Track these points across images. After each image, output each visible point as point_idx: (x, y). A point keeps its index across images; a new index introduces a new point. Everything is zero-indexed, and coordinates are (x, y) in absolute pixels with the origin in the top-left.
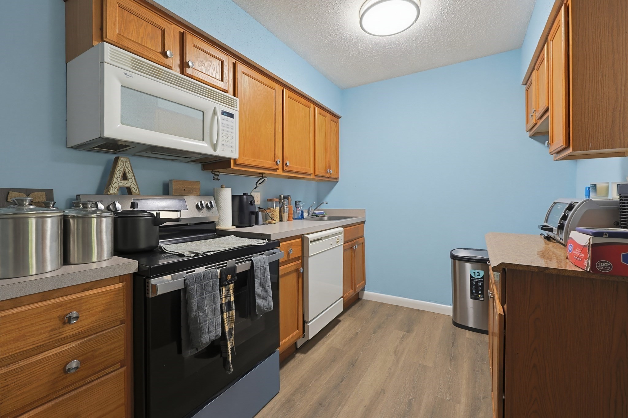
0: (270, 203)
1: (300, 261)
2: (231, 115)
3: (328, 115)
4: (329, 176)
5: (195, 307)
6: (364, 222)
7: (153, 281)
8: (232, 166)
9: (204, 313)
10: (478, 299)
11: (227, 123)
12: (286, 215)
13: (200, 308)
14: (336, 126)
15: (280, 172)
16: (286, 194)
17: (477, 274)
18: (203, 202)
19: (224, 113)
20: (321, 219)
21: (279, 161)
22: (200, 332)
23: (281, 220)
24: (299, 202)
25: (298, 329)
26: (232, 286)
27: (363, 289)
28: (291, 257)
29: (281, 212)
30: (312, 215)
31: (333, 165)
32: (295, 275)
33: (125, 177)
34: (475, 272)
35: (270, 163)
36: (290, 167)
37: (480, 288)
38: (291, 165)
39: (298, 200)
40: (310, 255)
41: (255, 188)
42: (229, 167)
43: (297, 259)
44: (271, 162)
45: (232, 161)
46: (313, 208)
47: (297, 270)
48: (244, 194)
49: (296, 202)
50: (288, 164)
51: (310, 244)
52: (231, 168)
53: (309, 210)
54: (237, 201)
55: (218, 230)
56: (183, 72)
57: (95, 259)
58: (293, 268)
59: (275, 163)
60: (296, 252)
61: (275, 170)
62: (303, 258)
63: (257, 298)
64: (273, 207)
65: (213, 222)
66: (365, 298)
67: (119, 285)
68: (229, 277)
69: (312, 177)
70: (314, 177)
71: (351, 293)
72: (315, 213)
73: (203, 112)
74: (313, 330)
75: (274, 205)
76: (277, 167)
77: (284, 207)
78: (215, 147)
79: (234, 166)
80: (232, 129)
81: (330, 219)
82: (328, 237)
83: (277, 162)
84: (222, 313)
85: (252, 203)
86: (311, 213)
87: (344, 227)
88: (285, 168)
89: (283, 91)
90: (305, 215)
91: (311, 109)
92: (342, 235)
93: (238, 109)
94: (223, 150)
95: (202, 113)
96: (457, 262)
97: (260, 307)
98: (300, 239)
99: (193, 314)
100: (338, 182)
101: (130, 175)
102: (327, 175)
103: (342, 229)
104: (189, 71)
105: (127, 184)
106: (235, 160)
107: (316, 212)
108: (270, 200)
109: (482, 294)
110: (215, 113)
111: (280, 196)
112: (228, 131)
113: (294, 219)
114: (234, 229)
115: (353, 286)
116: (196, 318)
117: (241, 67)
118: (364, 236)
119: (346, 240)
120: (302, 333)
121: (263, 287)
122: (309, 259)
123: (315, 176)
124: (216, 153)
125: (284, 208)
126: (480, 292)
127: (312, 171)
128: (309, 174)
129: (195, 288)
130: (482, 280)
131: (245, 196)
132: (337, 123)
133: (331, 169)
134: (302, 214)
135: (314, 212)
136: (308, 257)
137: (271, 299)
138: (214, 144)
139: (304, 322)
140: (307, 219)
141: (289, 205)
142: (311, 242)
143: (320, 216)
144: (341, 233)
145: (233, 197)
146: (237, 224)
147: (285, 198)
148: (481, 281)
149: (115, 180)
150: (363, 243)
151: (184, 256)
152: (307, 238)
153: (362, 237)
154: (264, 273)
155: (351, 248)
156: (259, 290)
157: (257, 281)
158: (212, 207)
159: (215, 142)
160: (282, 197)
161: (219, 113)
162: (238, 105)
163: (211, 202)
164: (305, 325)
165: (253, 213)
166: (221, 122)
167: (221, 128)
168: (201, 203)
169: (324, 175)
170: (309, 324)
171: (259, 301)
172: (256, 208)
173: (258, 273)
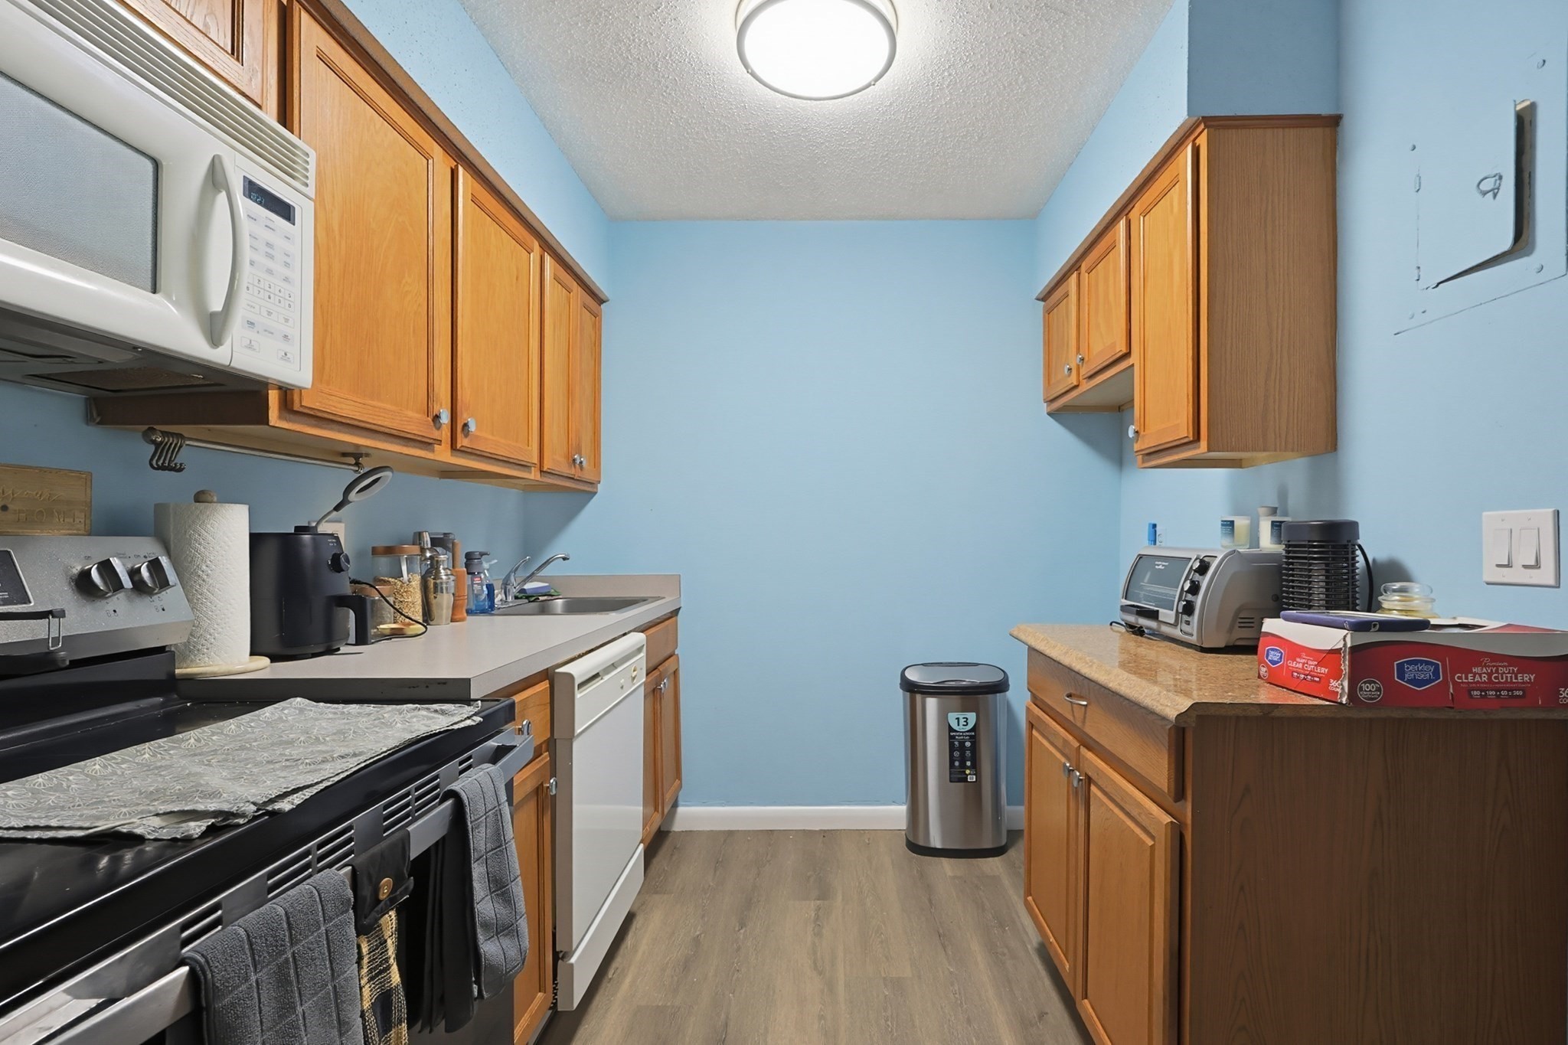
0: (383, 561)
1: (547, 757)
2: (285, 211)
3: (578, 290)
4: (576, 473)
6: (677, 611)
8: (274, 417)
10: (965, 780)
11: (267, 235)
12: (444, 602)
14: (594, 326)
15: (441, 452)
16: (440, 529)
17: (962, 721)
18: (116, 562)
19: (254, 191)
20: (544, 610)
21: (445, 419)
23: (428, 617)
24: (482, 554)
27: (676, 805)
29: (429, 589)
30: (518, 598)
31: (586, 447)
32: (531, 808)
34: (958, 719)
35: (413, 422)
36: (474, 436)
37: (968, 753)
38: (478, 434)
39: (474, 549)
40: (576, 732)
41: (337, 508)
43: (538, 752)
44: (418, 416)
45: (273, 396)
46: (522, 574)
47: (538, 792)
48: (301, 530)
49: (469, 557)
50: (472, 428)
51: (576, 696)
52: (266, 422)
53: (506, 584)
54: (271, 552)
55: (190, 679)
58: (529, 787)
59: (430, 419)
60: (537, 732)
61: (427, 444)
62: (554, 744)
63: (481, 938)
64: (400, 576)
65: (161, 650)
66: (678, 826)
69: (532, 472)
70: (538, 477)
71: (655, 822)
72: (527, 591)
73: (157, 165)
75: (404, 568)
76: (436, 434)
77: (438, 572)
78: (214, 327)
79: (280, 417)
80: (287, 264)
81: (577, 606)
82: (612, 665)
83: (437, 417)
85: (337, 563)
86: (514, 591)
87: (643, 629)
88: (462, 442)
89: (454, 173)
90: (498, 598)
91: (534, 258)
92: (644, 653)
93: (311, 191)
94: (250, 346)
95: (149, 166)
96: (918, 697)
98: (545, 685)
100: (596, 493)
102: (572, 471)
103: (641, 636)
106: (287, 393)
107: (530, 586)
108: (389, 551)
109: (974, 766)
110: (215, 178)
111: (420, 535)
112: (270, 272)
113: (469, 612)
114: (262, 668)
118: (676, 651)
119: (649, 667)
120: (550, 997)
121: (499, 886)
122: (574, 746)
123: (541, 471)
124: (217, 356)
125: (437, 576)
126: (969, 763)
127: (534, 458)
128: (526, 466)
130: (973, 734)
131: (306, 537)
132: (597, 316)
133: (583, 453)
134: (491, 595)
135: (526, 587)
136: (571, 737)
138: (213, 315)
139: (557, 957)
140: (498, 612)
141: (453, 567)
142: (579, 688)
143: (541, 598)
144: (640, 650)
145: (257, 541)
146: (276, 649)
147: (436, 542)
148: (971, 736)
152: (569, 675)
154: (499, 834)
155: (656, 690)
156: (485, 906)
157: (478, 871)
158: (164, 584)
159: (216, 305)
160: (427, 538)
161: (238, 188)
162: (312, 174)
163: (155, 566)
164: (560, 962)
165: (342, 601)
166: (246, 226)
167: (247, 254)
168: (106, 567)
169: (566, 470)
170: (573, 960)
171: (490, 948)
172: (354, 582)
173: (479, 839)
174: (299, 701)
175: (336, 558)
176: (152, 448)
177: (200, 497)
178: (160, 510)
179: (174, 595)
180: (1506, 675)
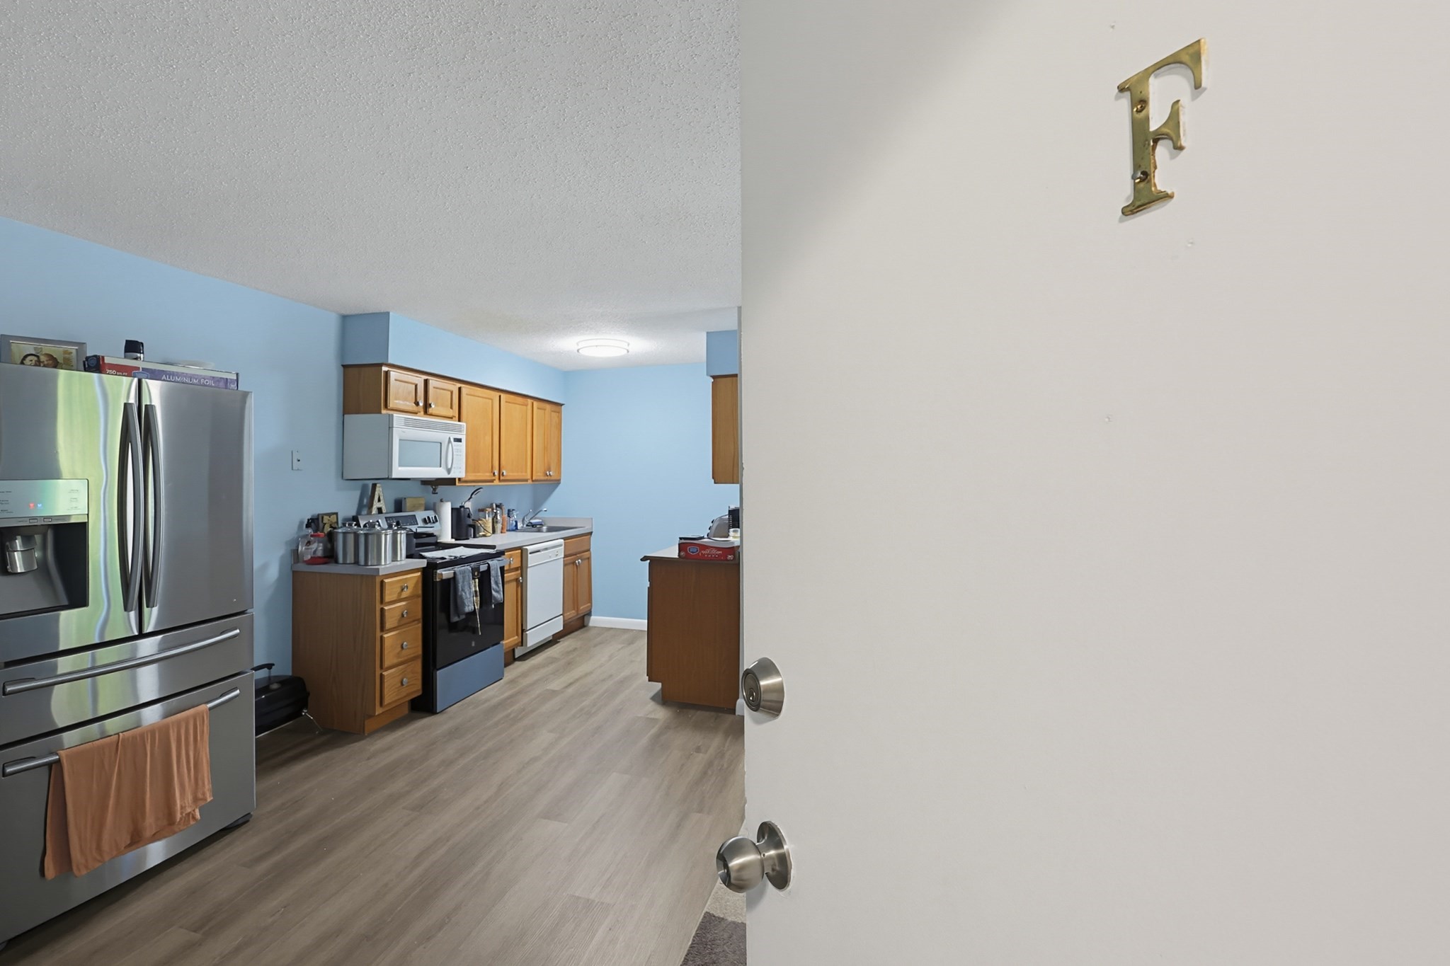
0: (481, 513)
1: (519, 572)
2: (460, 441)
3: (548, 407)
4: (549, 478)
5: (460, 589)
6: (591, 533)
7: (439, 571)
8: (457, 484)
9: (465, 593)
11: (458, 447)
12: (499, 526)
13: (463, 590)
14: (558, 417)
15: (496, 482)
16: (498, 503)
18: (430, 516)
19: (456, 440)
20: (539, 531)
21: (496, 474)
22: (463, 604)
23: (494, 532)
24: (513, 510)
25: (517, 635)
26: (477, 580)
27: (589, 614)
28: (512, 567)
29: (494, 522)
30: (527, 525)
31: (553, 468)
32: (515, 583)
33: (379, 500)
35: (488, 476)
36: (507, 476)
38: (507, 474)
39: (511, 508)
40: (529, 566)
41: (469, 499)
42: (455, 484)
43: (516, 569)
44: (489, 474)
45: (457, 480)
46: (530, 516)
47: (517, 580)
48: (461, 507)
49: (509, 511)
50: (504, 474)
51: (529, 555)
53: (523, 520)
54: (455, 513)
55: (440, 543)
56: (426, 412)
57: (400, 558)
58: (513, 578)
59: (492, 474)
60: (516, 563)
61: (491, 481)
62: (522, 568)
63: (493, 591)
64: (485, 518)
65: (437, 535)
66: (591, 624)
67: (419, 574)
68: (476, 574)
69: (530, 482)
71: (571, 614)
72: (531, 523)
73: (441, 443)
74: (532, 639)
75: (487, 516)
76: (494, 478)
77: (497, 517)
78: (449, 471)
80: (461, 452)
81: (550, 530)
82: (546, 549)
83: (494, 474)
84: (473, 597)
85: (469, 516)
86: (526, 523)
87: (565, 539)
88: (502, 478)
89: (500, 396)
90: (520, 525)
91: (529, 406)
92: (563, 547)
93: (465, 433)
94: (454, 472)
97: (495, 597)
98: (520, 551)
99: (460, 594)
100: (560, 483)
101: (381, 498)
102: (546, 478)
103: (562, 540)
104: (430, 411)
105: (379, 505)
106: (459, 479)
107: (533, 521)
108: (482, 510)
110: (449, 442)
111: (492, 504)
112: (458, 455)
113: (507, 531)
114: (453, 541)
115: (576, 604)
116: (461, 596)
117: (465, 389)
118: (591, 550)
119: (567, 553)
120: (520, 640)
121: (497, 583)
122: (529, 570)
123: (532, 481)
124: (449, 476)
125: (497, 519)
127: (529, 477)
128: (527, 480)
129: (460, 577)
131: (462, 509)
132: (560, 412)
134: (516, 525)
135: (531, 521)
136: (527, 567)
137: (502, 593)
138: (449, 469)
139: (523, 631)
140: (523, 530)
141: (502, 514)
142: (530, 553)
143: (538, 526)
144: (561, 545)
145: (453, 509)
146: (456, 538)
147: (497, 506)
149: (374, 503)
150: (589, 559)
151: (445, 559)
152: (527, 549)
153: (589, 550)
154: (497, 573)
155: (574, 563)
156: (493, 585)
157: (492, 579)
158: (437, 521)
159: (449, 467)
160: (494, 506)
161: (452, 440)
162: (465, 430)
163: (435, 517)
164: (524, 633)
165: (470, 526)
166: (454, 448)
167: (454, 453)
168: (428, 517)
169: (542, 478)
170: (527, 632)
171: (493, 593)
172: (473, 520)
173: (492, 572)
174: (462, 547)
175: (468, 513)
176: (432, 489)
177: (441, 501)
178: (435, 504)
179: (437, 524)
180: (714, 551)
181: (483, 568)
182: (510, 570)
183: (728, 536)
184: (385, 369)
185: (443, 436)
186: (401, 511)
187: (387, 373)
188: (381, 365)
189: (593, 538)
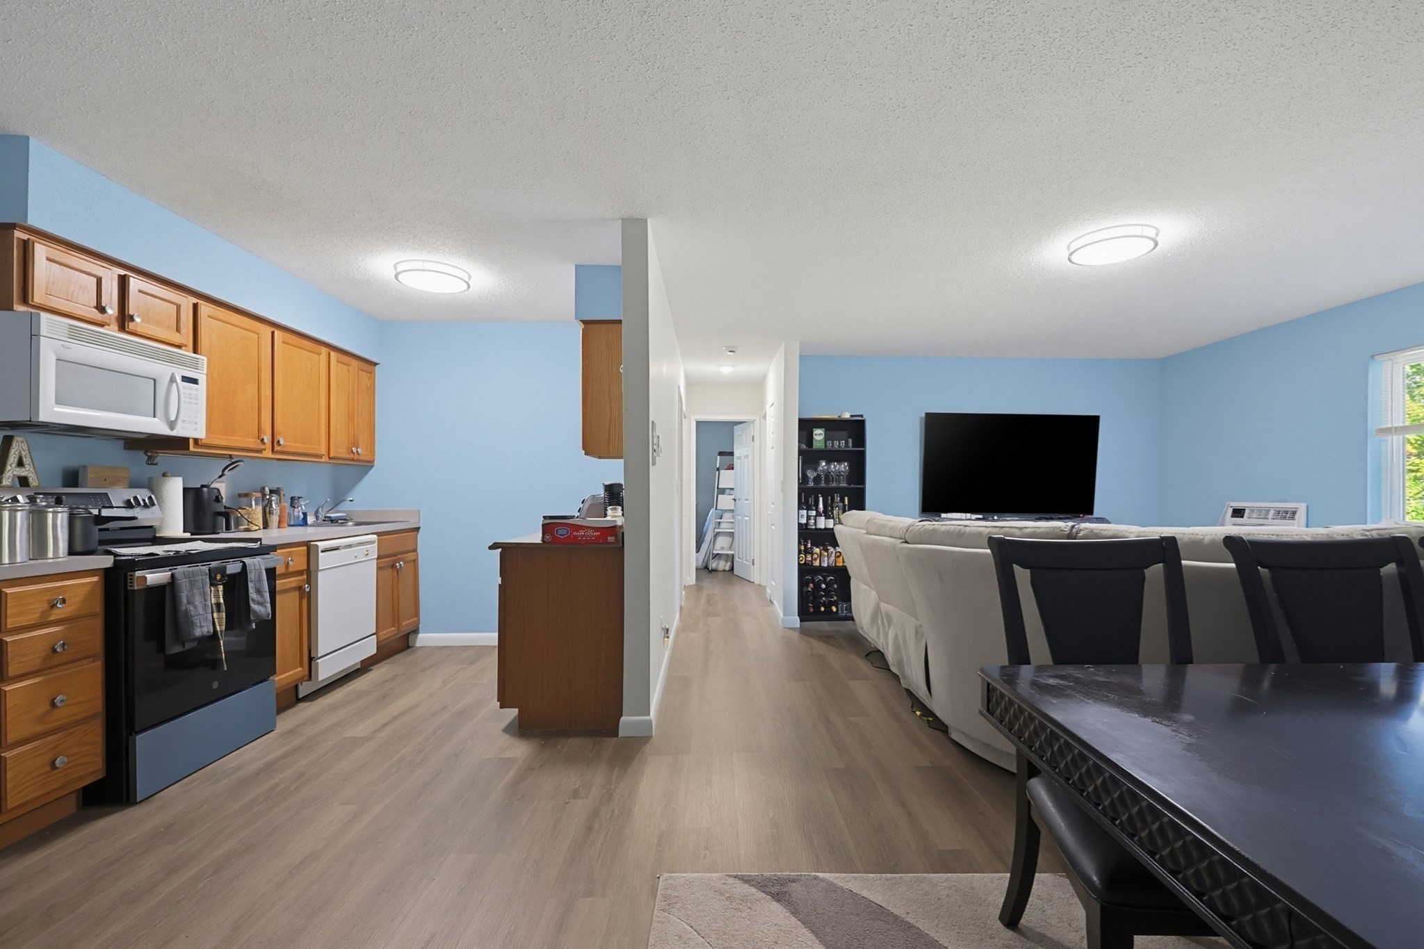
0: (244, 500)
1: (305, 577)
2: (195, 381)
3: (354, 362)
4: (356, 457)
5: (184, 600)
6: (417, 529)
7: (138, 574)
8: (192, 448)
9: (196, 607)
11: (190, 391)
12: (274, 519)
13: (190, 603)
14: (369, 378)
15: (268, 453)
16: (274, 487)
18: (138, 496)
19: (185, 379)
20: (341, 525)
21: (267, 439)
22: (191, 624)
23: (264, 523)
24: (299, 498)
25: (301, 666)
26: (221, 588)
27: (416, 631)
28: (291, 570)
29: (266, 513)
30: (324, 520)
31: (362, 442)
32: (297, 594)
33: (20, 463)
35: (252, 442)
36: (285, 446)
38: (285, 444)
39: (296, 495)
40: (320, 568)
41: (220, 477)
42: (186, 448)
43: (300, 573)
44: (253, 440)
45: (191, 442)
46: (326, 509)
47: (300, 588)
48: (203, 486)
49: (292, 499)
50: (282, 442)
51: (321, 554)
52: (189, 449)
53: (317, 512)
54: (191, 495)
55: (161, 538)
56: (122, 328)
57: (50, 554)
58: (294, 585)
59: (259, 441)
60: (298, 563)
61: (259, 451)
62: (310, 572)
63: (251, 602)
64: (251, 506)
65: (151, 527)
66: (418, 644)
67: (95, 579)
68: (219, 577)
69: (325, 459)
70: (327, 460)
71: (389, 632)
72: (330, 517)
73: (155, 380)
74: (326, 670)
75: (253, 503)
76: (263, 447)
77: (272, 505)
78: (172, 425)
79: (194, 447)
80: (196, 399)
81: (357, 523)
82: (350, 546)
83: (262, 440)
84: (212, 612)
85: (218, 499)
86: (322, 517)
87: (379, 534)
88: (277, 448)
89: (273, 333)
90: (310, 520)
91: (323, 357)
92: (376, 545)
93: (205, 372)
94: (183, 428)
95: (153, 381)
97: (256, 612)
98: (305, 547)
99: (183, 608)
100: (373, 466)
101: (26, 461)
102: (352, 456)
103: (375, 536)
104: (131, 326)
105: (22, 472)
106: (196, 441)
107: (333, 515)
108: (246, 495)
110: (172, 380)
111: (264, 488)
112: (190, 403)
113: (289, 526)
114: (188, 535)
115: (396, 619)
116: (187, 612)
117: (205, 309)
118: (418, 550)
119: (382, 553)
120: (307, 672)
121: (259, 591)
122: (320, 574)
123: (329, 457)
124: (174, 433)
125: (271, 506)
127: (323, 451)
128: (320, 456)
129: (183, 584)
131: (205, 489)
132: (372, 373)
133: (361, 445)
134: (304, 519)
135: (327, 515)
136: (317, 570)
137: (269, 605)
138: (172, 422)
139: (311, 659)
140: (312, 525)
141: (280, 503)
142: (322, 552)
143: (339, 521)
144: (374, 542)
145: (185, 490)
146: (193, 531)
147: (272, 492)
149: (8, 467)
150: (415, 561)
151: (158, 555)
152: (317, 546)
153: (415, 550)
154: (260, 580)
155: (393, 566)
156: (253, 594)
157: (251, 585)
158: (153, 504)
159: (173, 418)
160: (267, 490)
161: (179, 379)
162: (205, 367)
163: (150, 498)
164: (313, 662)
165: (220, 514)
166: (182, 390)
167: (182, 399)
168: (135, 498)
169: (346, 456)
170: (319, 661)
171: (253, 606)
172: (225, 507)
173: (251, 576)
174: (199, 542)
175: (217, 497)
176: (146, 458)
177: (164, 475)
178: (150, 479)
179: (156, 508)
180: (590, 533)
181: (233, 568)
182: (287, 575)
183: (605, 515)
184: (18, 234)
185: (162, 370)
186: (76, 485)
187: (26, 248)
188: (13, 226)
189: (420, 535)
